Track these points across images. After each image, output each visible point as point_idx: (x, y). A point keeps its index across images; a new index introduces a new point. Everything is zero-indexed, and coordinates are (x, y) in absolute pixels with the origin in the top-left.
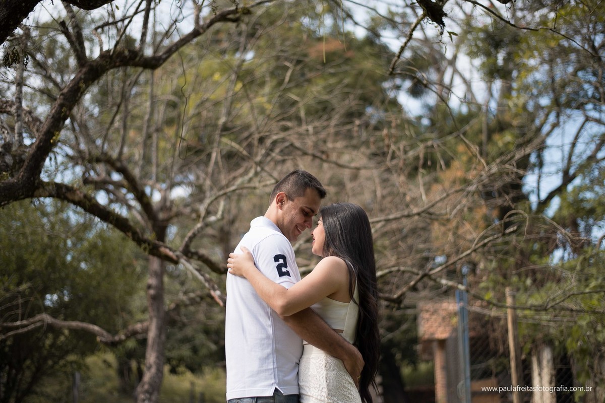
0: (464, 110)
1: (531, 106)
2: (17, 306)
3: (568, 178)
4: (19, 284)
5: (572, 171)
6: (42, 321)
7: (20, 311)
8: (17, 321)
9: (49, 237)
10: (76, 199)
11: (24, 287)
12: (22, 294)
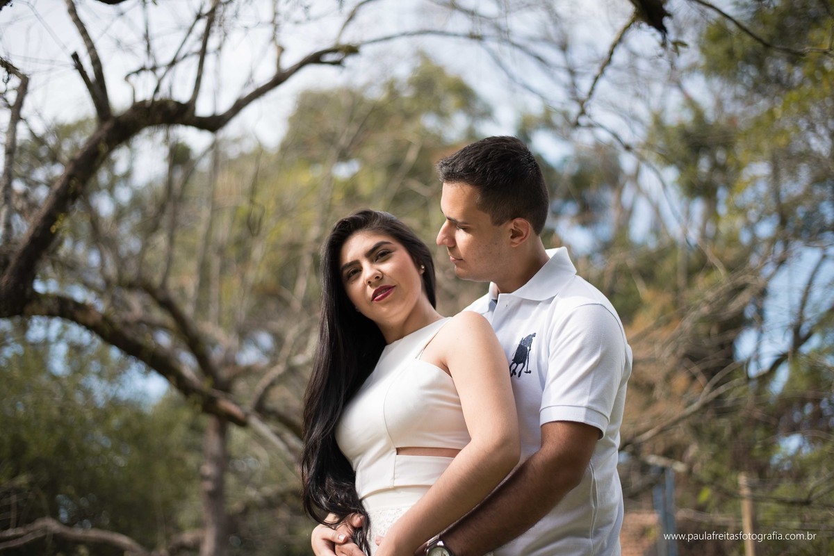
0: (652, 245)
1: (745, 238)
2: (9, 508)
3: (799, 339)
4: (14, 475)
5: (805, 329)
6: (45, 529)
7: (13, 515)
8: (6, 528)
9: (62, 410)
10: (90, 320)
11: (22, 480)
12: (18, 491)
